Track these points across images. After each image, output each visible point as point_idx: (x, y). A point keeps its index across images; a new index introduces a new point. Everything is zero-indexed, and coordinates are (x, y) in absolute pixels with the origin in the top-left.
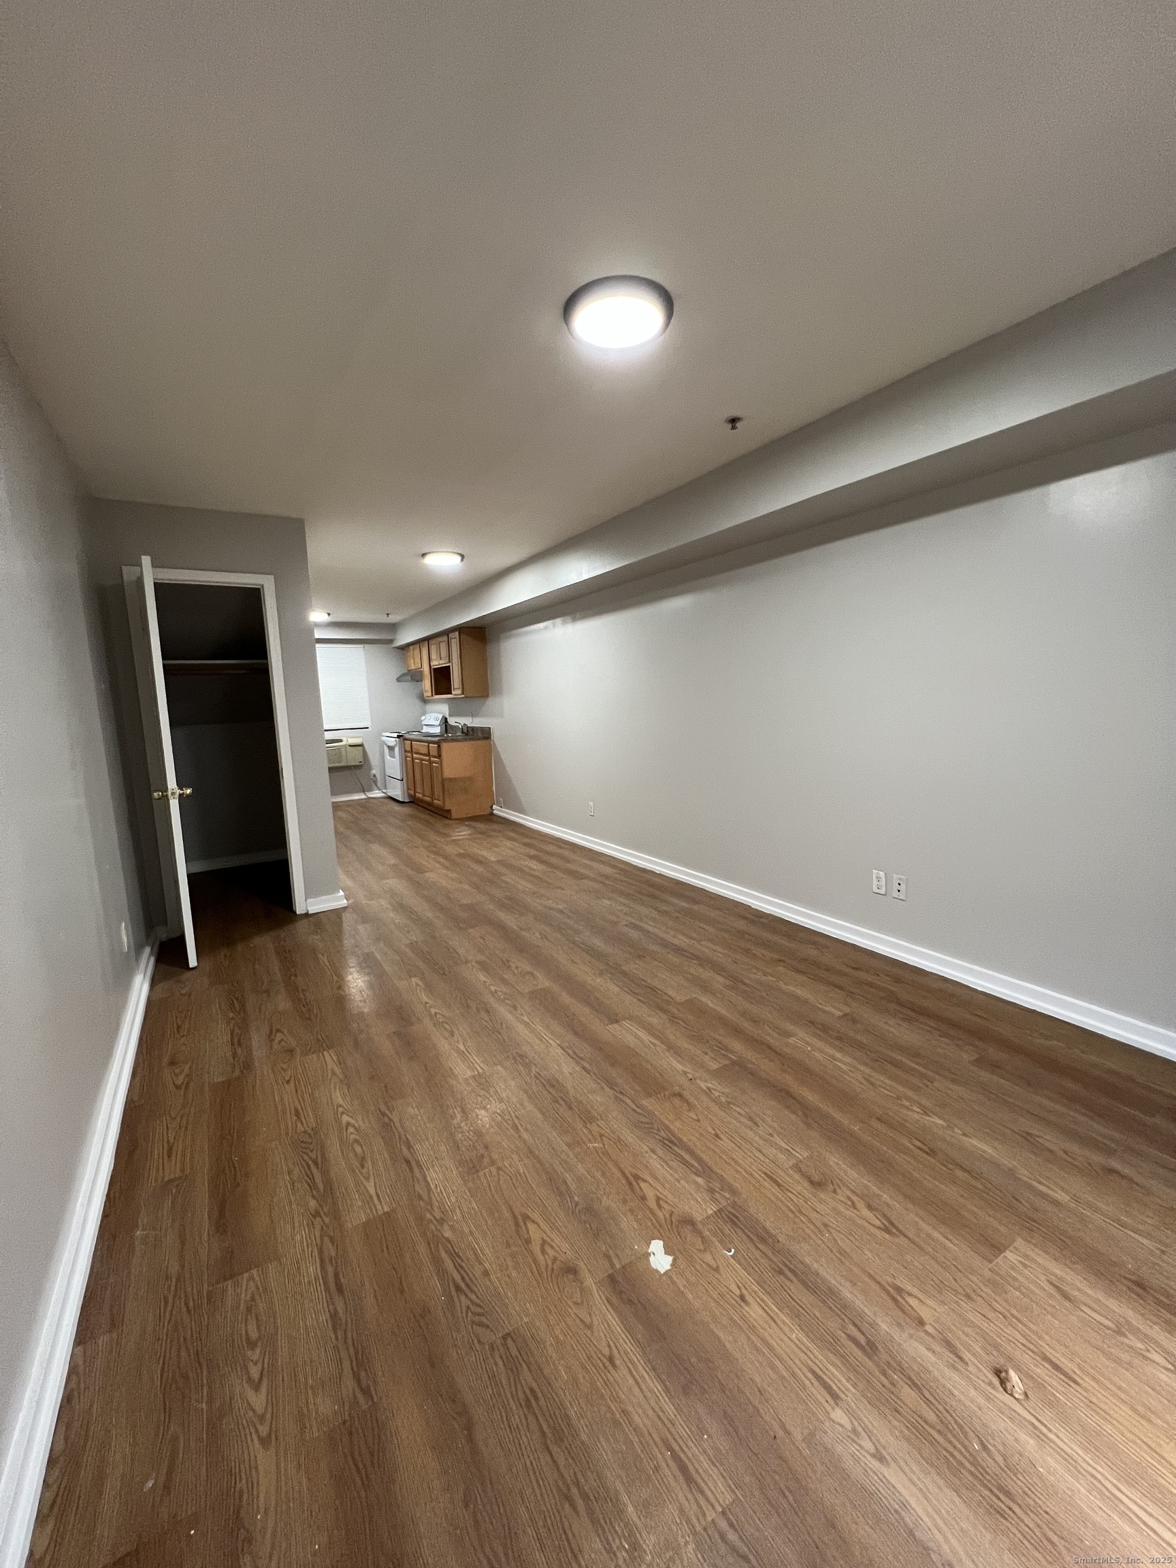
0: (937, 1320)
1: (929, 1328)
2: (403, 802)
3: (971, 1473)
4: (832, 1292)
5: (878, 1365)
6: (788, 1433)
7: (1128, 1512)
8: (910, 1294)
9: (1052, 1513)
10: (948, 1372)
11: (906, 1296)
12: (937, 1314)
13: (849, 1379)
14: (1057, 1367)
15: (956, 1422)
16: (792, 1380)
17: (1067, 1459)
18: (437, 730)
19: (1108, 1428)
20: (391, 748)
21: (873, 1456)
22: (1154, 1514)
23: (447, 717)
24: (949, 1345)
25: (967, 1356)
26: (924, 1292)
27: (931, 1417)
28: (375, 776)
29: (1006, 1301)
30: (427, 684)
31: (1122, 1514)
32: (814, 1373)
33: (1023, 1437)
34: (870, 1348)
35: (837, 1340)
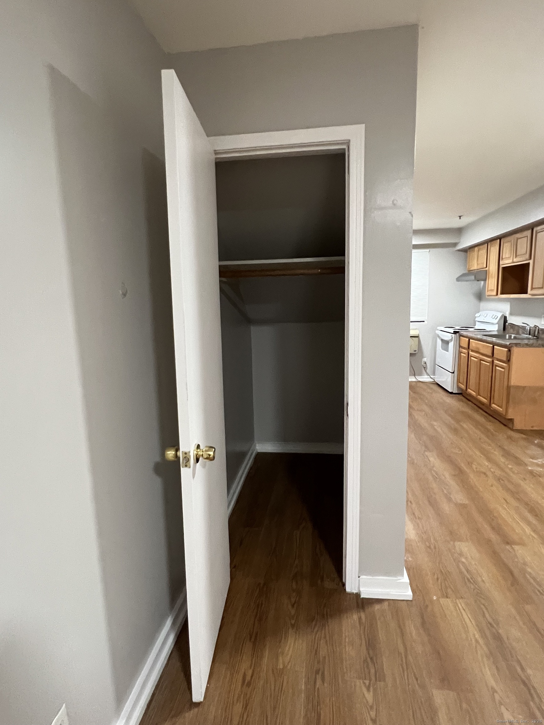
2: (451, 393)
18: (494, 328)
20: (445, 343)
23: (507, 315)
28: (425, 363)
30: (492, 283)
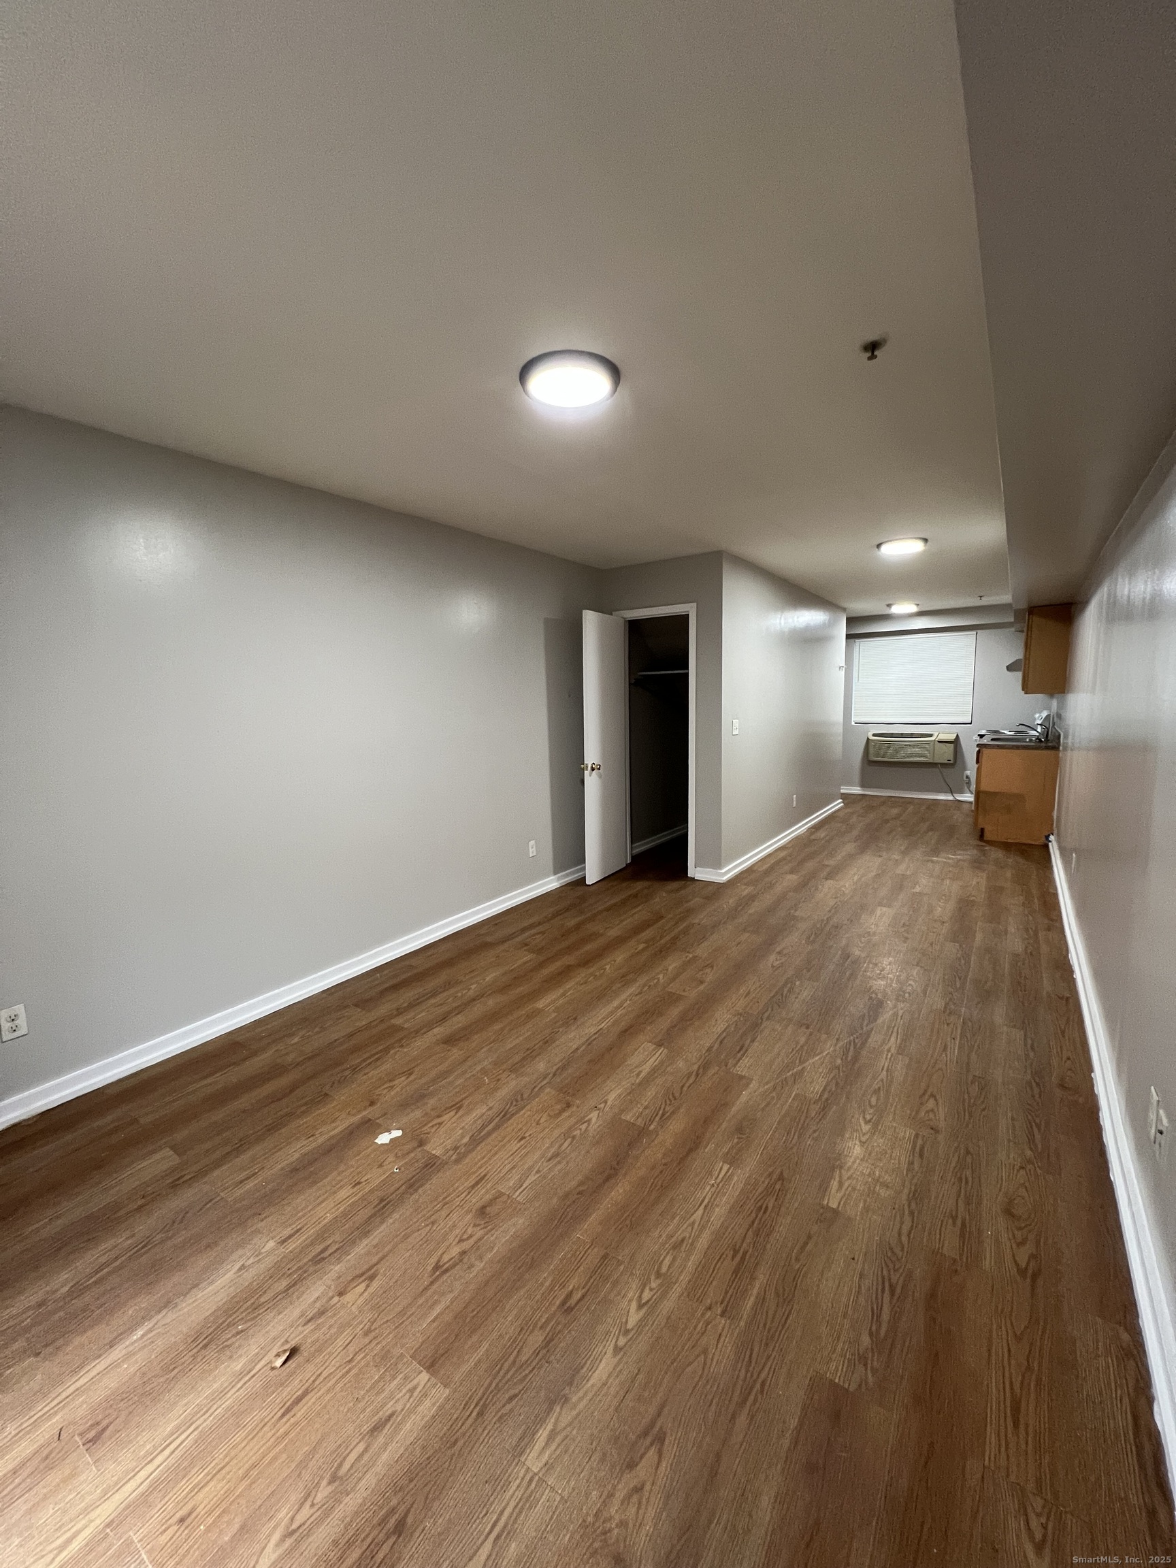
0: (344, 1306)
1: (336, 1299)
3: (224, 1322)
4: (366, 1234)
5: (305, 1264)
6: (262, 1220)
7: (179, 1433)
8: (368, 1286)
9: (190, 1373)
10: (297, 1312)
11: (366, 1282)
12: (349, 1305)
13: (295, 1249)
14: (299, 1400)
15: (259, 1314)
16: (296, 1218)
17: (223, 1393)
19: (242, 1434)
21: (243, 1265)
22: (173, 1455)
24: (321, 1313)
25: (311, 1326)
26: (372, 1296)
27: (262, 1300)
29: (367, 1365)
31: (178, 1428)
32: (300, 1229)
33: (243, 1361)
34: (319, 1260)
35: (324, 1240)
